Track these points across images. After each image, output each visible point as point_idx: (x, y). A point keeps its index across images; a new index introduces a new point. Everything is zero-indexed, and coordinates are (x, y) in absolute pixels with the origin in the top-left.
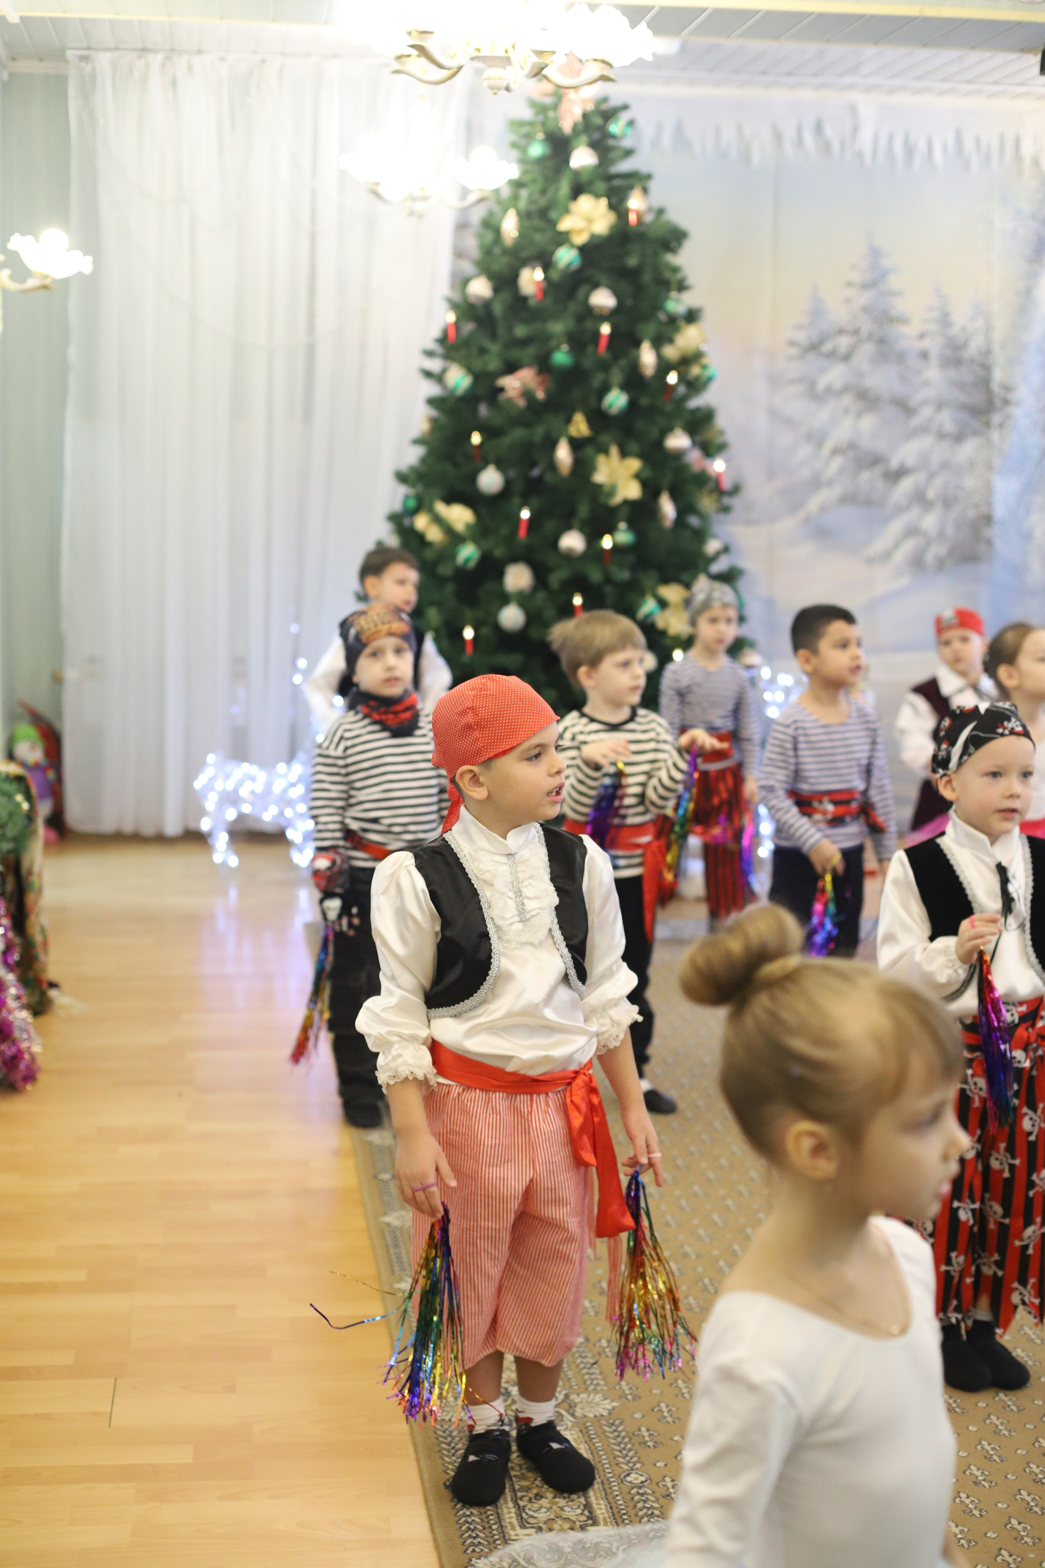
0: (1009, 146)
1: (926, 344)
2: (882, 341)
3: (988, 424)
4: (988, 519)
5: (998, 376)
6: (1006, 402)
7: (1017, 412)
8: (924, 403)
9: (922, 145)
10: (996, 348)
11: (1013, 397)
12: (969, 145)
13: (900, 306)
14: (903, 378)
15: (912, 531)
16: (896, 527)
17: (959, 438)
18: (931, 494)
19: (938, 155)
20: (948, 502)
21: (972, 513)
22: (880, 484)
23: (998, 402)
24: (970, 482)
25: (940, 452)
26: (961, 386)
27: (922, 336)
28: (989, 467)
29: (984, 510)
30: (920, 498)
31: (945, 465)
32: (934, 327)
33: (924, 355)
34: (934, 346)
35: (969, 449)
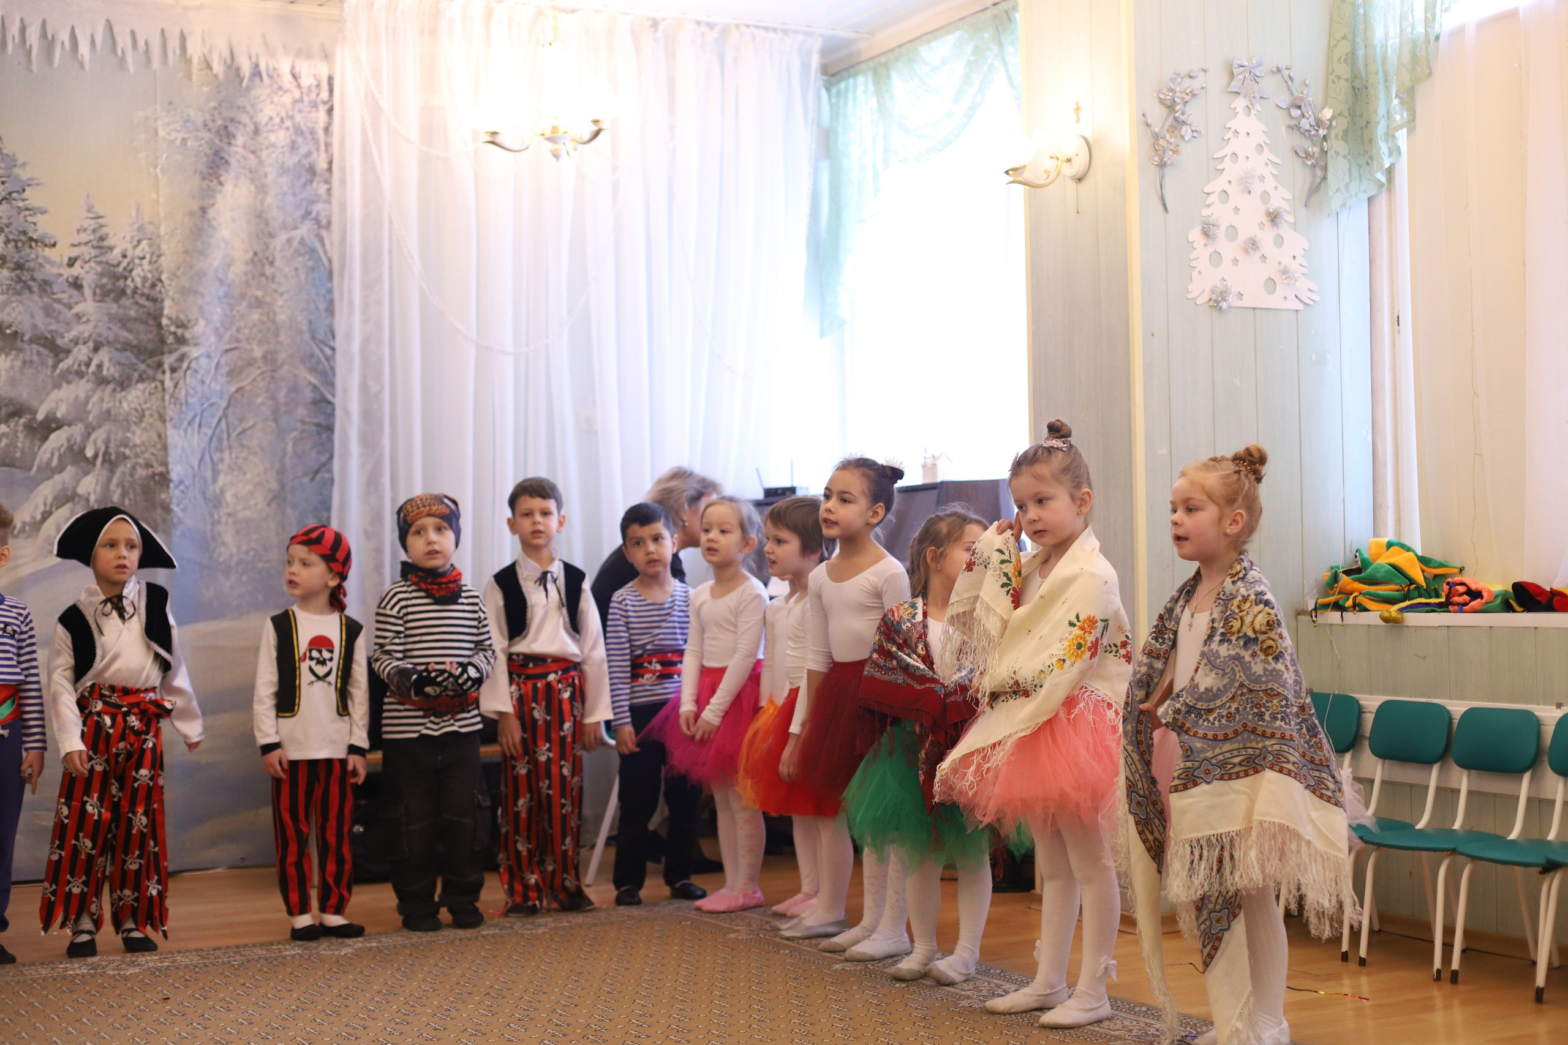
0: (174, 44)
1: (76, 270)
2: (19, 266)
3: (160, 365)
4: (164, 479)
5: (169, 308)
6: (181, 341)
7: (194, 352)
8: (76, 342)
9: (64, 36)
10: (164, 277)
11: (188, 335)
12: (123, 41)
13: (44, 226)
14: (48, 311)
15: (66, 497)
16: (46, 491)
17: (123, 384)
18: (89, 453)
19: (84, 49)
20: (111, 462)
21: (141, 473)
22: (22, 441)
23: (170, 339)
24: (138, 436)
25: (101, 400)
26: (124, 322)
27: (71, 263)
28: (162, 419)
29: (159, 469)
30: (76, 455)
31: (107, 416)
32: (87, 252)
33: (76, 284)
34: (88, 273)
35: (135, 396)
